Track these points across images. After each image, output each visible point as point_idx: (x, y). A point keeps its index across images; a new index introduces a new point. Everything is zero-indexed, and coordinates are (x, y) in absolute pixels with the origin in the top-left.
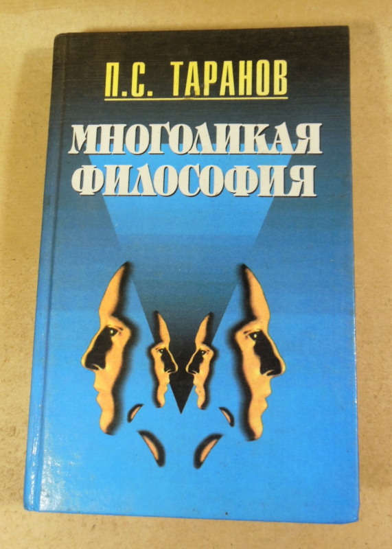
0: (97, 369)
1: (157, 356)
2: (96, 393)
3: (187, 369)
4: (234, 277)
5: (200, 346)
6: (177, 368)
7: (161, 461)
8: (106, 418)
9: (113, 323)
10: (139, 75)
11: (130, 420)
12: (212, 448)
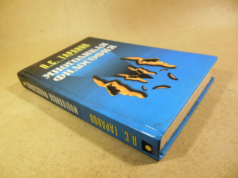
0: (119, 93)
1: (130, 78)
2: (127, 96)
3: (140, 74)
4: (122, 61)
5: (136, 70)
6: (138, 76)
7: (169, 87)
8: (140, 96)
9: (108, 84)
10: (52, 62)
11: (146, 90)
12: (173, 75)
